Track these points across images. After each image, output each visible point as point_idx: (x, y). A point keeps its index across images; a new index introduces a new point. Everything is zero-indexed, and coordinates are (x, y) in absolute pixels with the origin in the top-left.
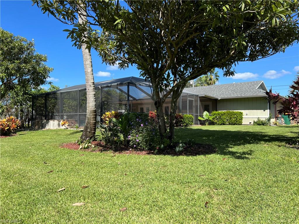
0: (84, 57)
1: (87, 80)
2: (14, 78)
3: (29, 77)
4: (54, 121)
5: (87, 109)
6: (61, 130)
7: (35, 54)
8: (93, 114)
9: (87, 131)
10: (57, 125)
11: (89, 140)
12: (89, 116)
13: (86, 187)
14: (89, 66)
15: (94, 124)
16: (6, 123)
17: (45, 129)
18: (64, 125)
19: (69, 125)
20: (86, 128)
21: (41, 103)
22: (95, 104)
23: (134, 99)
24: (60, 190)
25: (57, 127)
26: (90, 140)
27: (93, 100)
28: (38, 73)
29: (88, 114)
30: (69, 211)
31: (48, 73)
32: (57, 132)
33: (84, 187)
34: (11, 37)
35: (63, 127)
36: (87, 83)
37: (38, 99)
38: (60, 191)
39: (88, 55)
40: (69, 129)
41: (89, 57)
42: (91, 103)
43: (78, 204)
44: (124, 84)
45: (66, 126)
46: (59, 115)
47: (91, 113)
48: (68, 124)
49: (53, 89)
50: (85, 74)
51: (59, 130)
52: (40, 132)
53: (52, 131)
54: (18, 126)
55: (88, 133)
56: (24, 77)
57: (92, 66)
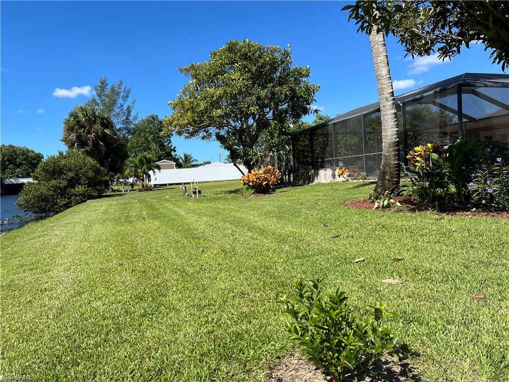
0: (374, 51)
1: (380, 91)
2: (268, 110)
3: (285, 106)
4: (325, 170)
5: (383, 140)
6: (338, 183)
7: (292, 67)
8: (395, 148)
9: (385, 179)
10: (331, 176)
11: (389, 194)
12: (387, 152)
13: (399, 260)
14: (383, 65)
15: (396, 167)
16: (264, 175)
17: (314, 183)
18: (342, 174)
19: (349, 176)
20: (384, 174)
21: (303, 145)
22: (397, 131)
23: (471, 119)
24: (357, 260)
25: (331, 179)
26: (391, 194)
27: (393, 123)
28: (298, 98)
29: (385, 149)
30: (378, 289)
31: (313, 94)
32: (332, 186)
33: (395, 259)
34: (260, 49)
35: (341, 179)
36: (380, 95)
37: (299, 140)
38: (357, 262)
39: (381, 45)
40: (350, 181)
41: (382, 49)
42: (389, 130)
43: (391, 281)
44: (449, 89)
45: (345, 176)
46: (333, 160)
47: (391, 147)
48: (348, 173)
49: (320, 121)
50: (378, 80)
51: (334, 183)
52: (307, 187)
53: (323, 185)
54: (278, 180)
55: (387, 182)
56: (280, 107)
57: (388, 63)
